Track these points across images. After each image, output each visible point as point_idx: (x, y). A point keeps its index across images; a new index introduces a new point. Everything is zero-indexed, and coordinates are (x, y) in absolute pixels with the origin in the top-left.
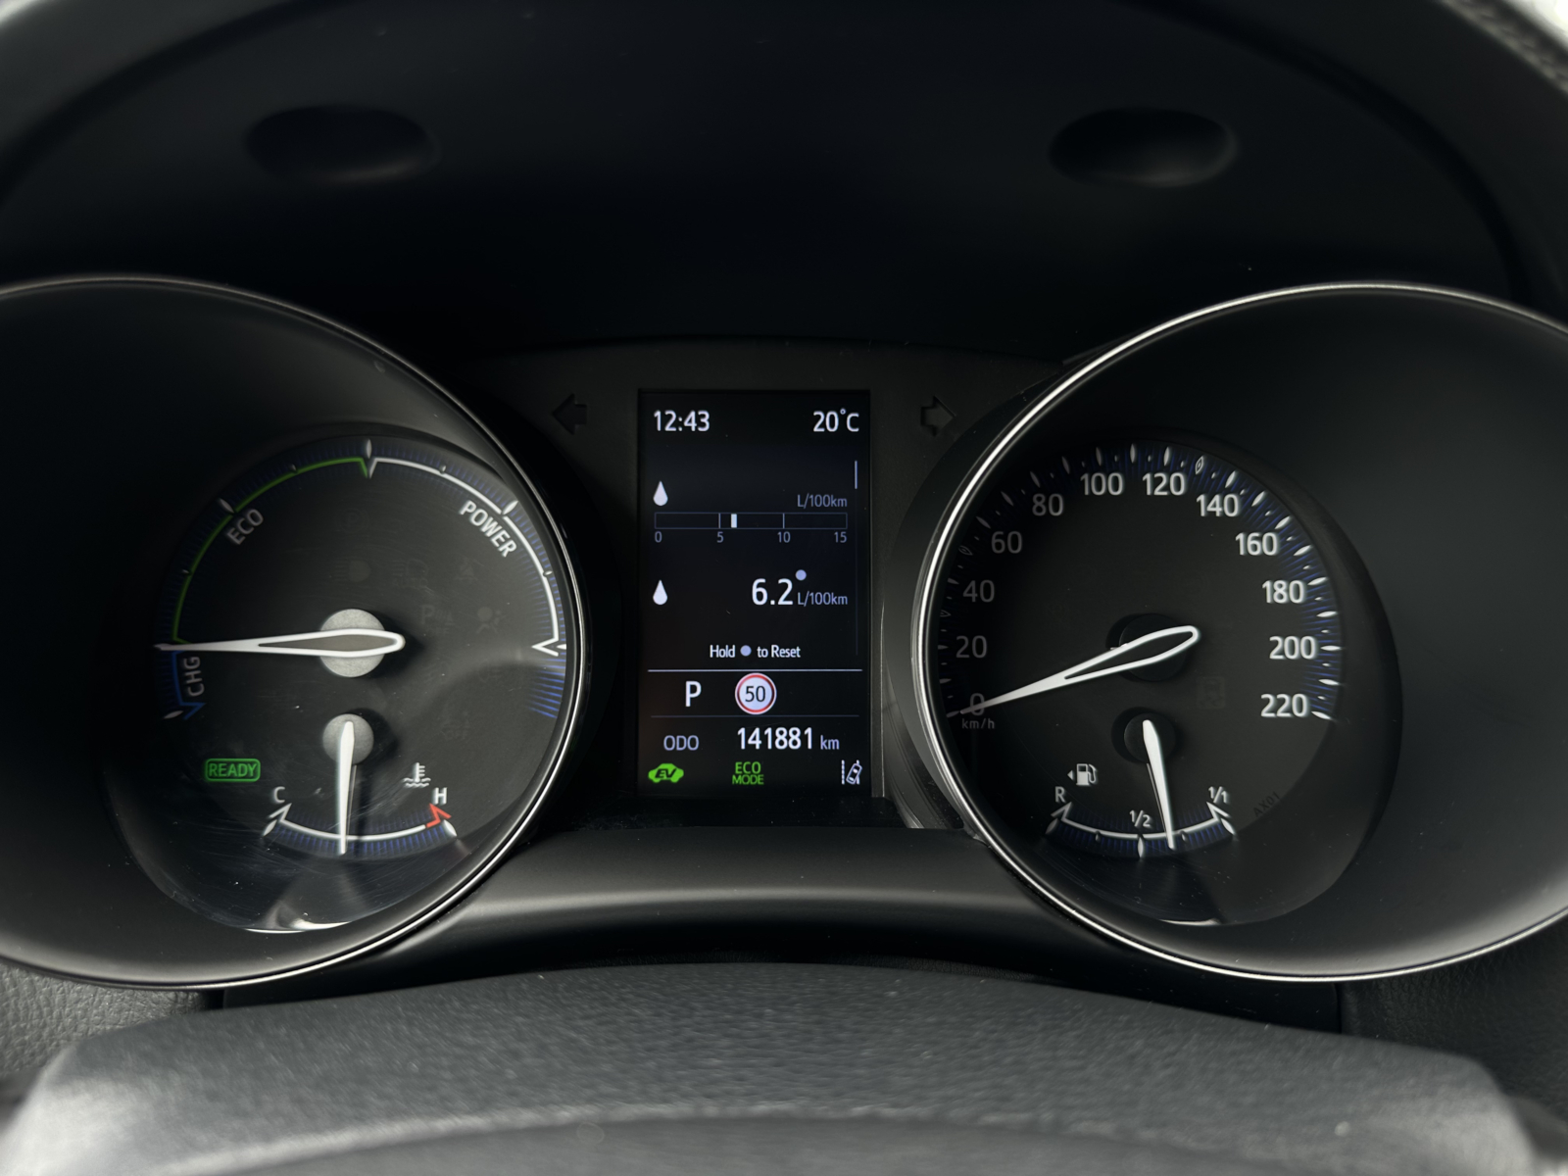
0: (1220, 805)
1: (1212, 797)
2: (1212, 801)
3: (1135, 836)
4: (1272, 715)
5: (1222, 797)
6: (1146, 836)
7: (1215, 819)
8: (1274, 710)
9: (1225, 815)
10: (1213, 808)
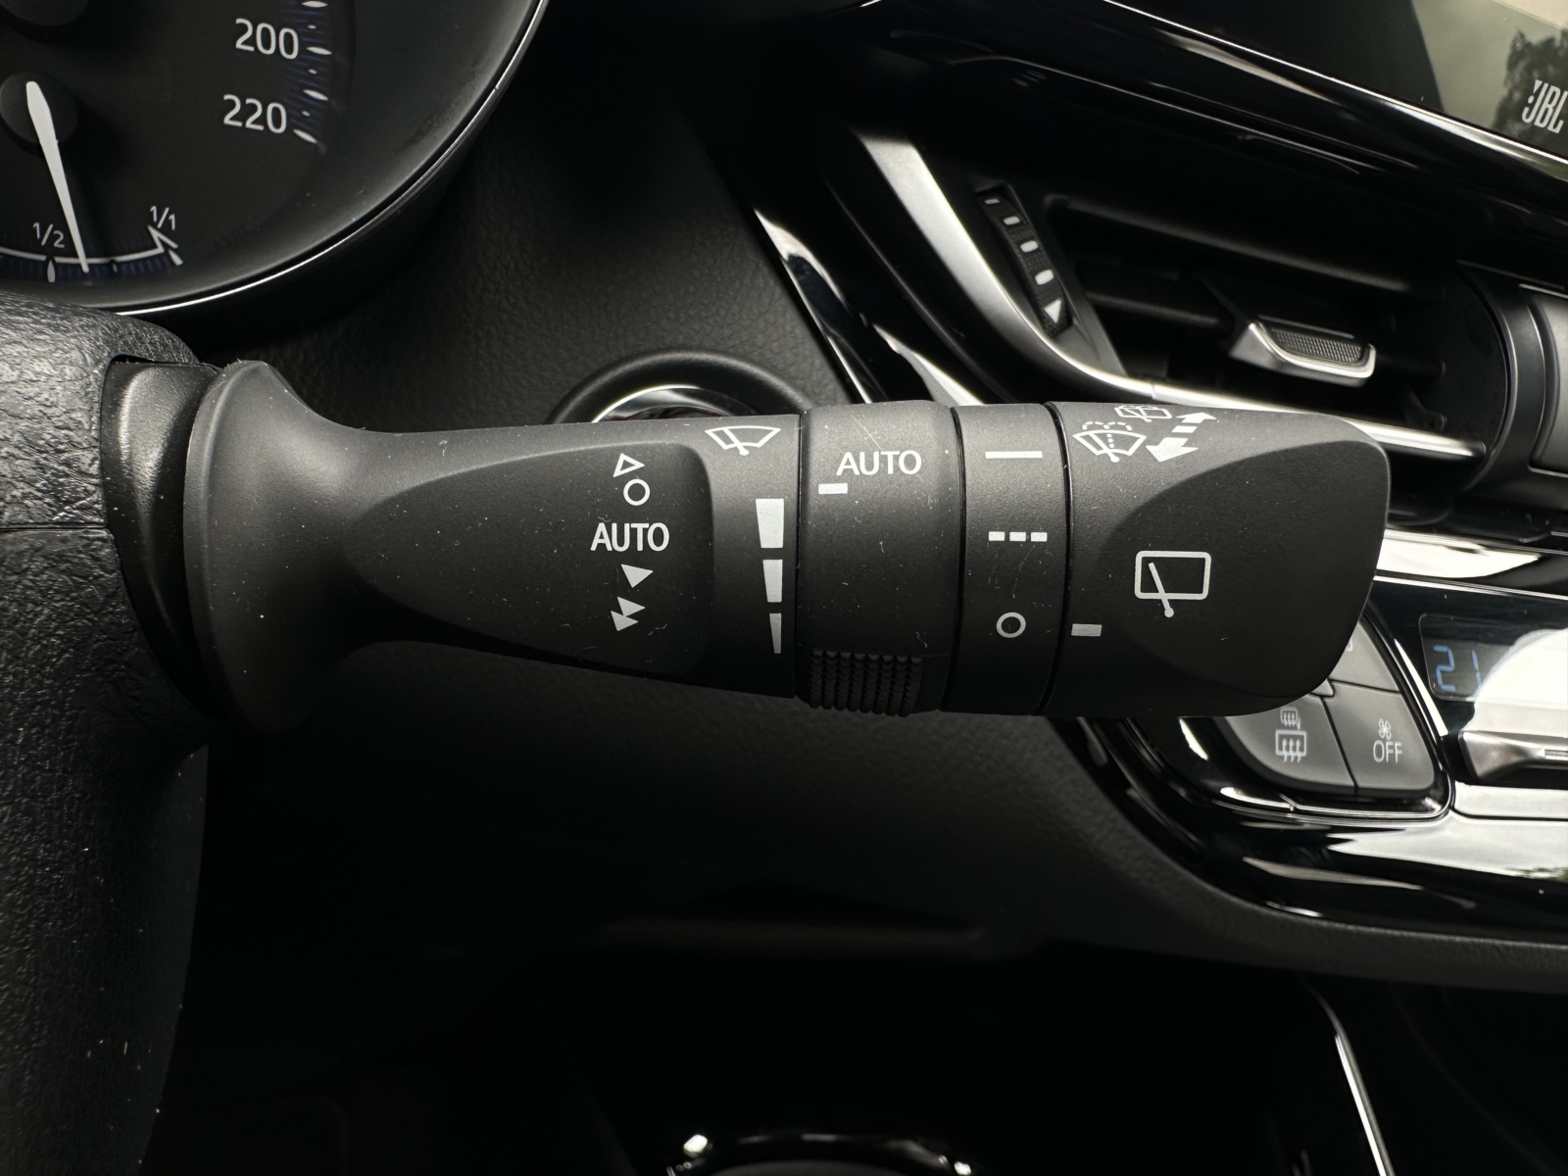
0: (165, 230)
1: (155, 219)
2: (155, 226)
3: (43, 258)
4: (239, 124)
5: (167, 222)
6: (59, 260)
7: (160, 250)
8: (242, 116)
9: (174, 245)
10: (155, 234)
